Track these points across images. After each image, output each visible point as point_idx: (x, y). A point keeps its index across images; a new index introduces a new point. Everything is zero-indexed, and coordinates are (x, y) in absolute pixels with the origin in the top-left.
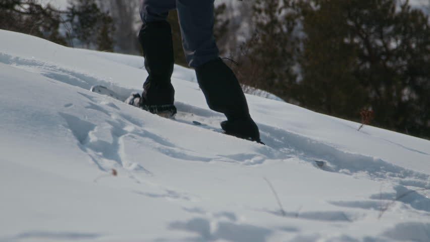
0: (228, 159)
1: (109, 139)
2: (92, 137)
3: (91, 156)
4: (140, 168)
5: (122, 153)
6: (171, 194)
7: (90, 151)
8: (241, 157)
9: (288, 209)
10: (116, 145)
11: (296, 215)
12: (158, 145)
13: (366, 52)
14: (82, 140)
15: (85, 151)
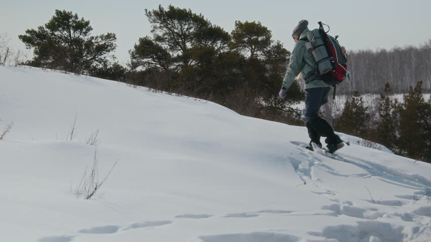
0: (356, 176)
1: (307, 167)
2: (300, 167)
3: (299, 175)
4: (319, 180)
5: (312, 173)
6: (329, 192)
7: (299, 173)
8: (362, 175)
9: (376, 199)
10: (310, 170)
11: (379, 203)
12: (327, 170)
13: (426, 127)
14: (296, 168)
15: (297, 172)
